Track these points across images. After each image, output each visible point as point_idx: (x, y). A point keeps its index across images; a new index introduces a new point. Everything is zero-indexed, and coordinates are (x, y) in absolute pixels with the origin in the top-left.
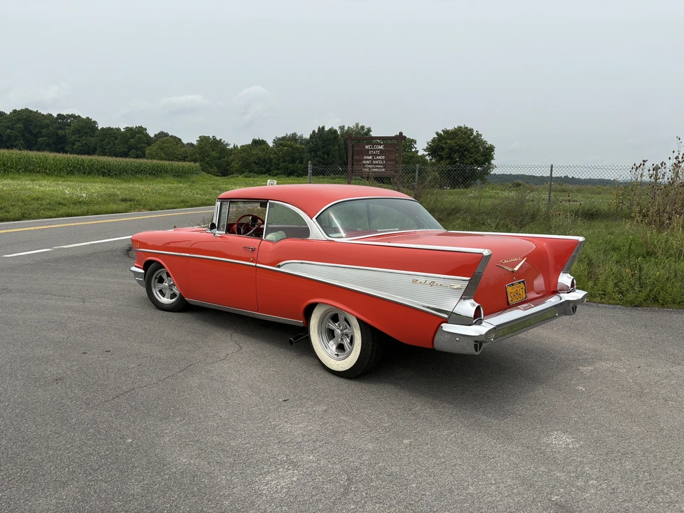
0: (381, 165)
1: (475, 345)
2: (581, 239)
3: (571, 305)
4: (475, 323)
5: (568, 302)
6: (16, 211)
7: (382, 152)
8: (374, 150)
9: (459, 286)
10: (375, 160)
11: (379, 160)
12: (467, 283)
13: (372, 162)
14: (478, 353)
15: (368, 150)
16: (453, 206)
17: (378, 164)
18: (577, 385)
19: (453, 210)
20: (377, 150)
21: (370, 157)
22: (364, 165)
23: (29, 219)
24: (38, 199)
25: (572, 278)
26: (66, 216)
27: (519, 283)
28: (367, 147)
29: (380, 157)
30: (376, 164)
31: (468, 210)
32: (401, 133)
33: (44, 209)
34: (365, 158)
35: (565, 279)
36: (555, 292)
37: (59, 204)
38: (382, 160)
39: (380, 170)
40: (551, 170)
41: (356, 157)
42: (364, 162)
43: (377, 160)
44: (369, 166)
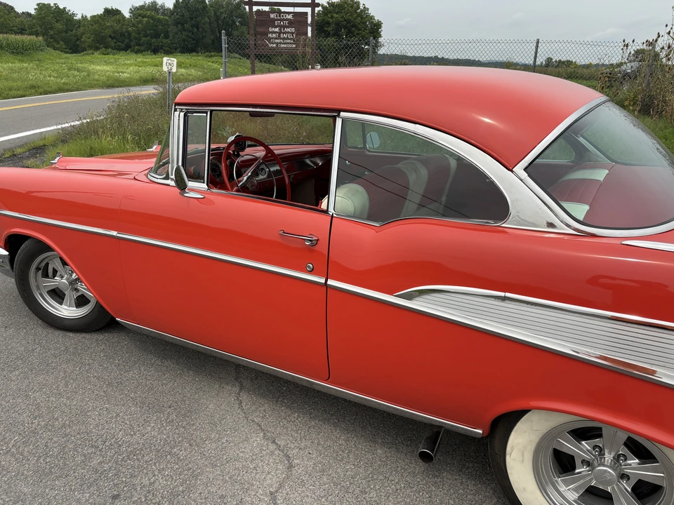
0: (291, 39)
7: (291, 23)
8: (281, 20)
10: (283, 33)
11: (288, 33)
13: (279, 36)
15: (274, 20)
17: (288, 38)
20: (284, 20)
21: (277, 30)
22: (270, 38)
28: (272, 16)
29: (289, 30)
30: (284, 39)
34: (270, 30)
38: (292, 33)
39: (290, 46)
40: (537, 46)
41: (260, 30)
42: (270, 35)
43: (286, 33)
44: (277, 41)
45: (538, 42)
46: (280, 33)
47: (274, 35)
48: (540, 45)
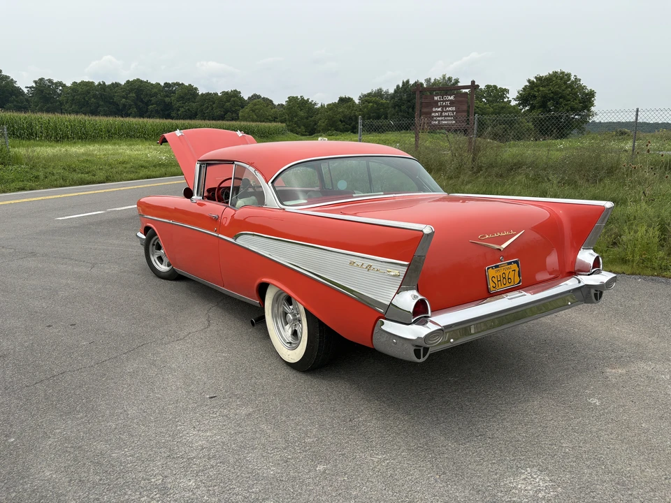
0: (452, 116)
1: (415, 350)
2: (608, 204)
3: (593, 291)
4: (414, 322)
5: (588, 287)
6: (101, 175)
7: (452, 103)
8: (443, 101)
9: (396, 273)
10: (445, 112)
11: (450, 111)
12: (405, 269)
13: (441, 114)
14: (422, 360)
15: (437, 101)
16: (515, 161)
17: (448, 116)
18: (590, 396)
19: (515, 165)
20: (447, 101)
21: (440, 109)
22: (433, 117)
23: (113, 182)
24: (124, 163)
25: (596, 255)
26: (145, 178)
27: (510, 263)
28: (436, 98)
29: (450, 109)
30: (445, 116)
31: (533, 165)
32: (473, 82)
33: (127, 172)
34: (434, 110)
35: (586, 256)
36: (572, 273)
37: (142, 167)
38: (453, 111)
39: (450, 122)
40: (637, 115)
41: (425, 110)
42: (433, 114)
43: (447, 111)
44: (438, 118)
45: (638, 110)
46: (442, 112)
47: (437, 114)
48: (639, 113)
